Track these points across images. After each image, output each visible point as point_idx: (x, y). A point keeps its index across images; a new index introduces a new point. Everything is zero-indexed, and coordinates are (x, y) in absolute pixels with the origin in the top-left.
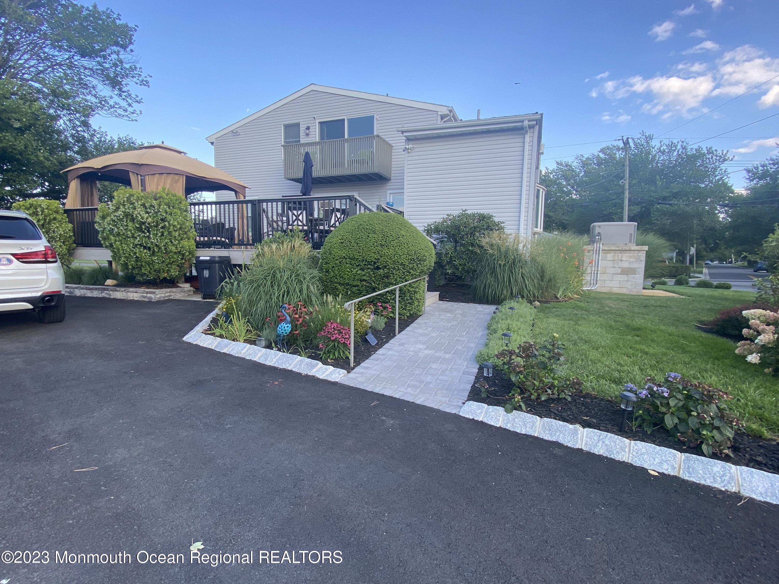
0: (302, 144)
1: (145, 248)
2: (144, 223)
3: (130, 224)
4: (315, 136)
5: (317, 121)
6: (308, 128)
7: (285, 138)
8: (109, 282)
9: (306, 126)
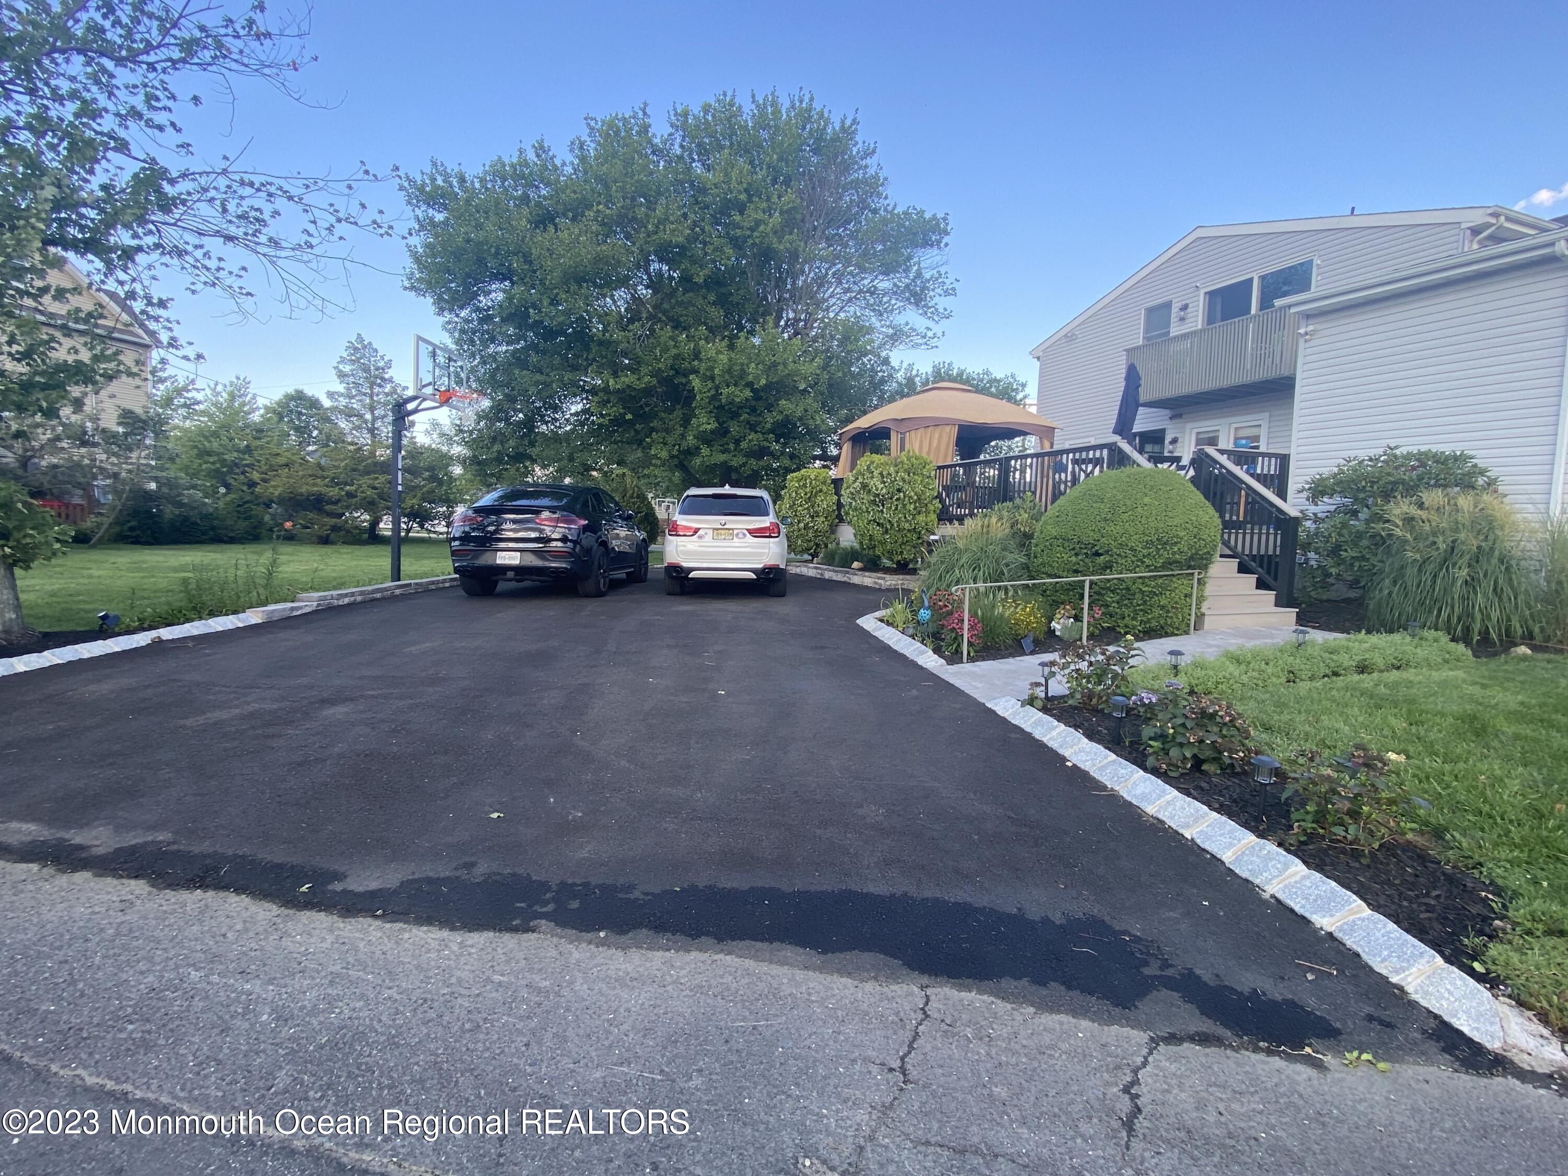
0: (1175, 337)
1: (878, 524)
2: (878, 495)
3: (865, 496)
4: (1197, 319)
5: (1202, 292)
6: (1185, 308)
7: (1147, 331)
8: (856, 565)
9: (1179, 305)
